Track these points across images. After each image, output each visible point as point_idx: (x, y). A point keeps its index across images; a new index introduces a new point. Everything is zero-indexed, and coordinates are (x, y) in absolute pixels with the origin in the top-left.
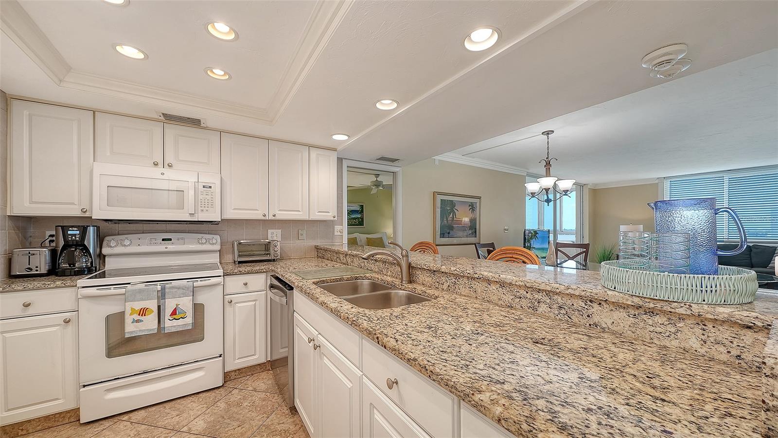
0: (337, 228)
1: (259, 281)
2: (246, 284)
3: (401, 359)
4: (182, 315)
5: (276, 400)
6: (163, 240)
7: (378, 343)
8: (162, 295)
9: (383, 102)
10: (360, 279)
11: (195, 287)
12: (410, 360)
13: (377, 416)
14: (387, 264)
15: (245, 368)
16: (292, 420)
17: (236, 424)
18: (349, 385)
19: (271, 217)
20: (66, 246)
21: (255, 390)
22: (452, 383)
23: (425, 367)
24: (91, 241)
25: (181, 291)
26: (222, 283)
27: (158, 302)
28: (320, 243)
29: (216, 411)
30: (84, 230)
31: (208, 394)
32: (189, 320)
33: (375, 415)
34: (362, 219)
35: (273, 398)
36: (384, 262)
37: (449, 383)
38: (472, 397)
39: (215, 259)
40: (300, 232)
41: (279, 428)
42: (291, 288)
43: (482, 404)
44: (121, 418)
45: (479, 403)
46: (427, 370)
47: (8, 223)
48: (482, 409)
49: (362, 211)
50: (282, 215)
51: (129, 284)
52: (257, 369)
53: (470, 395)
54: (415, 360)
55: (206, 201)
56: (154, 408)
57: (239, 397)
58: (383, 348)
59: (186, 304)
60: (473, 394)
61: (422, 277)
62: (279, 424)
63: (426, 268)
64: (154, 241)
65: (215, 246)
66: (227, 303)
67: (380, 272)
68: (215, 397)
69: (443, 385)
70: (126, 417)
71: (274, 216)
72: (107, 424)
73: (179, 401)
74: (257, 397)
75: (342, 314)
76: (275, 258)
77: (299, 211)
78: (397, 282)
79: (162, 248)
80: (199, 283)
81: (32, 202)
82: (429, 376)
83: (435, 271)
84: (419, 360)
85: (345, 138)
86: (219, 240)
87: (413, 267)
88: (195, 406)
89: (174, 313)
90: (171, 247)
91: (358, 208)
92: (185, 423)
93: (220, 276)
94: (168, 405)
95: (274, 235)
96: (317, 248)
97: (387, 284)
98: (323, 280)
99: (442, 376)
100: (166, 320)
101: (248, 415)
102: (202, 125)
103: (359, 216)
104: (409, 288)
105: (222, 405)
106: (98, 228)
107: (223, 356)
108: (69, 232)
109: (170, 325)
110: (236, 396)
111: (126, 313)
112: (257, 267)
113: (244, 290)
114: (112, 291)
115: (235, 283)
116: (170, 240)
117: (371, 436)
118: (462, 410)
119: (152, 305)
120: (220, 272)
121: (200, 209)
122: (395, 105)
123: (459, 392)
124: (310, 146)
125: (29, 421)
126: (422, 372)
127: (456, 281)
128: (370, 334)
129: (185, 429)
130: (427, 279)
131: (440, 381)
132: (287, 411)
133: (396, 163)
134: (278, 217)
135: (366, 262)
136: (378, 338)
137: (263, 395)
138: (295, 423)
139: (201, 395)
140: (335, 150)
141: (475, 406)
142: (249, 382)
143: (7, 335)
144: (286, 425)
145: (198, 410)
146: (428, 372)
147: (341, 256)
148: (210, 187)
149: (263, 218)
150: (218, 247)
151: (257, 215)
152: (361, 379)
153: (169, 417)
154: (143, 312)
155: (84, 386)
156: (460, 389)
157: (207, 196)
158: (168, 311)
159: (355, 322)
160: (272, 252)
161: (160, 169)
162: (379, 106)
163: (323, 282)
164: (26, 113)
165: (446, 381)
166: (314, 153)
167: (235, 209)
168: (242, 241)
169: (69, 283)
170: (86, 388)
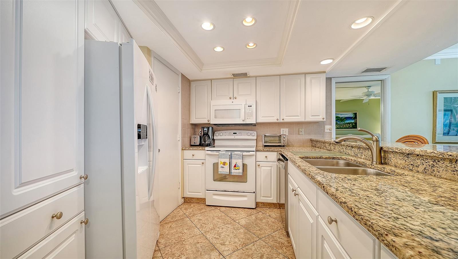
0: (327, 127)
1: (273, 156)
2: (266, 157)
3: (336, 202)
4: (238, 168)
5: (280, 225)
6: (234, 133)
7: (324, 191)
8: (231, 157)
9: (357, 22)
10: (336, 159)
11: (243, 155)
12: (342, 203)
13: (326, 245)
14: (361, 150)
15: (266, 203)
16: (286, 239)
17: (258, 228)
18: (312, 221)
19: (281, 121)
20: (204, 135)
21: (270, 216)
22: (370, 223)
23: (351, 209)
24: (210, 133)
25: (238, 156)
26: (255, 155)
27: (230, 160)
28: (314, 137)
29: (250, 219)
30: (208, 128)
31: (249, 210)
32: (241, 171)
33: (325, 244)
34: (356, 123)
35: (278, 224)
36: (359, 148)
37: (367, 222)
38: (386, 237)
39: (254, 143)
40: (300, 130)
41: (279, 240)
42: (287, 160)
43: (394, 244)
44: (217, 207)
45: (391, 243)
46: (352, 211)
47: (190, 126)
48: (394, 249)
49: (355, 117)
50: (288, 119)
51: (220, 151)
52: (272, 206)
53: (384, 235)
54: (345, 203)
55: (249, 114)
56: (228, 208)
57: (262, 217)
58: (326, 194)
59: (239, 163)
60: (387, 235)
61: (393, 159)
62: (279, 238)
63: (398, 151)
64: (230, 134)
65: (254, 137)
66: (257, 166)
67: (356, 156)
68: (251, 212)
69: (363, 224)
70: (219, 208)
71: (283, 120)
72: (213, 208)
73: (237, 209)
74: (271, 220)
75: (307, 172)
76: (284, 145)
77: (298, 116)
78: (368, 163)
79: (232, 137)
80: (245, 153)
81: (196, 118)
82: (354, 216)
83: (408, 154)
84: (348, 203)
85: (331, 61)
86: (256, 134)
87: (385, 151)
88: (242, 213)
89: (235, 166)
90: (237, 137)
91: (352, 115)
92: (238, 219)
93: (254, 151)
94: (233, 209)
95: (284, 131)
96: (312, 141)
97: (359, 164)
98: (307, 157)
99: (363, 217)
100: (232, 169)
101: (264, 227)
102: (248, 75)
103: (353, 121)
104: (378, 167)
105: (253, 217)
106: (213, 128)
107: (255, 193)
108: (205, 129)
109: (234, 172)
110: (260, 215)
111: (219, 163)
112: (273, 149)
113: (266, 160)
114: (215, 153)
115: (261, 156)
116: (236, 133)
117: (322, 258)
118: (382, 251)
119: (227, 161)
120: (254, 149)
121: (247, 117)
122: (370, 20)
123: (375, 231)
124: (305, 74)
125: (194, 198)
126: (349, 212)
127: (435, 164)
128: (320, 184)
129: (237, 221)
130: (399, 162)
131: (361, 220)
132: (285, 233)
133: (383, 72)
134: (285, 121)
135: (344, 149)
136: (324, 187)
137: (273, 220)
138: (289, 242)
139: (246, 209)
140: (324, 72)
141: (388, 245)
142: (268, 211)
143: (189, 165)
144: (283, 240)
145: (243, 216)
146: (353, 212)
147: (327, 145)
148: (251, 106)
149: (277, 121)
150: (255, 138)
151: (273, 120)
152: (317, 217)
153: (233, 213)
154: (224, 164)
155: (207, 190)
156: (375, 229)
157: (250, 111)
158: (233, 165)
159: (312, 177)
160: (282, 141)
161: (232, 100)
162: (353, 26)
163: (307, 158)
164: (194, 86)
165: (365, 221)
166: (308, 78)
167: (263, 117)
168: (266, 134)
169: (203, 148)
170: (208, 191)
